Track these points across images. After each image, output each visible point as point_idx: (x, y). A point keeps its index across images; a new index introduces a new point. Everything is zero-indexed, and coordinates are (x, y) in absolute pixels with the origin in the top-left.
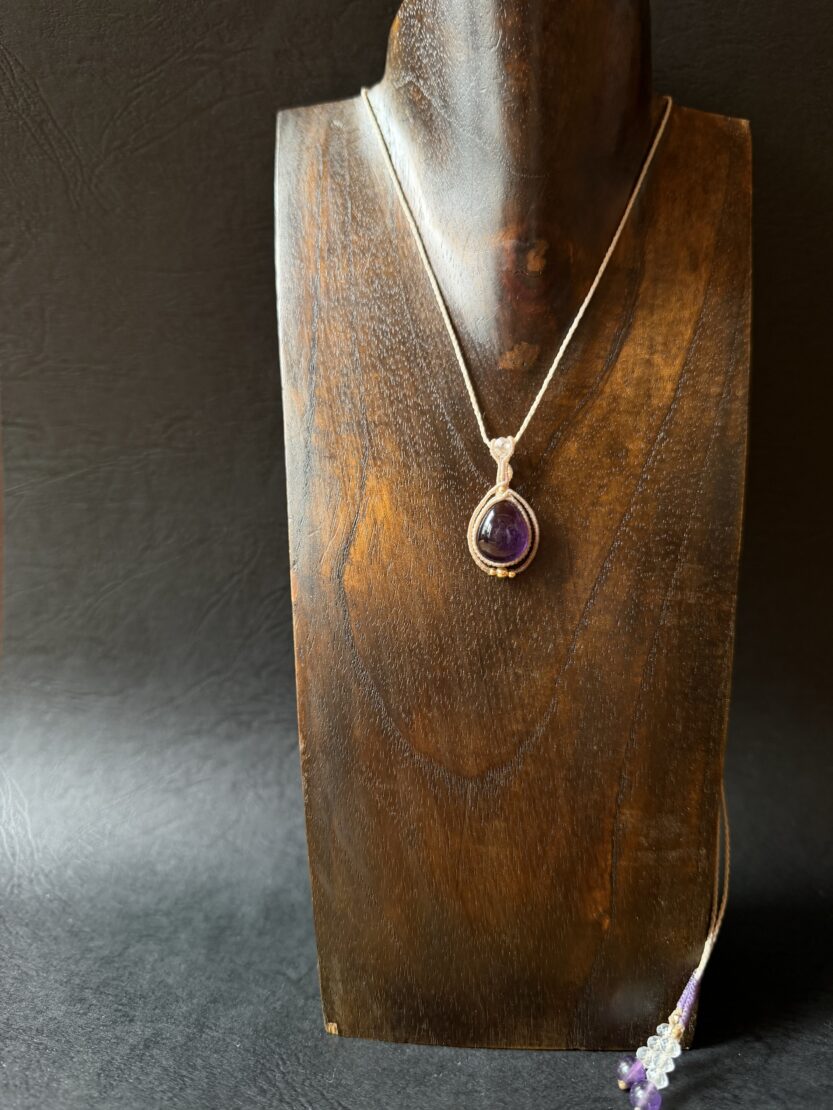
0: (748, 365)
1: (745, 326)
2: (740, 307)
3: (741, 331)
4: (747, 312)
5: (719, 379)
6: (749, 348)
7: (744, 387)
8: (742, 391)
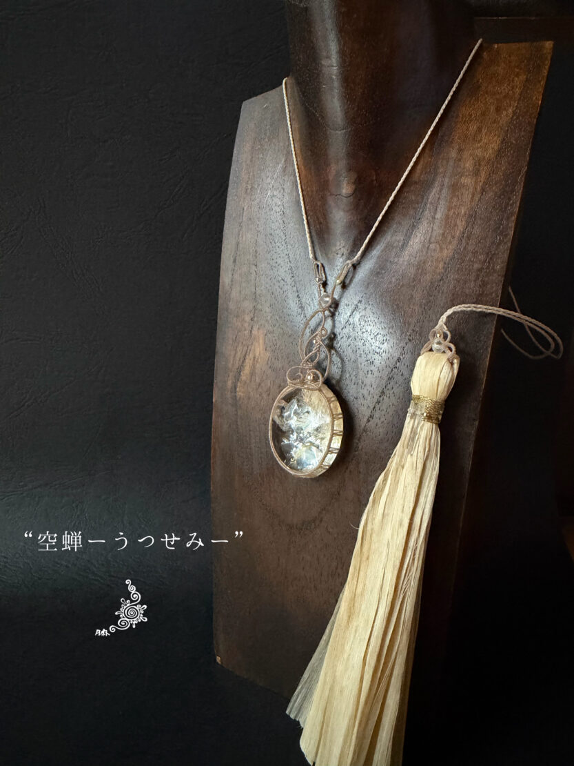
0: (509, 244)
1: (512, 214)
2: (510, 199)
3: (508, 218)
4: (516, 203)
5: (482, 257)
6: (512, 233)
7: (502, 262)
8: (500, 265)
